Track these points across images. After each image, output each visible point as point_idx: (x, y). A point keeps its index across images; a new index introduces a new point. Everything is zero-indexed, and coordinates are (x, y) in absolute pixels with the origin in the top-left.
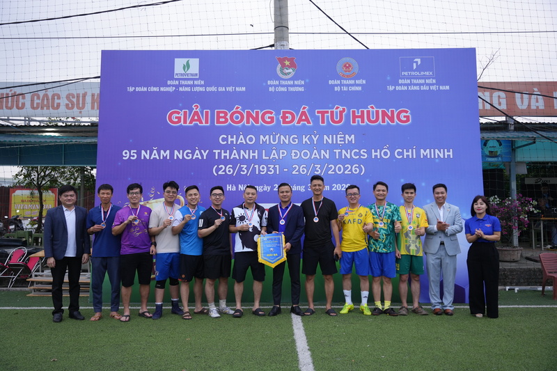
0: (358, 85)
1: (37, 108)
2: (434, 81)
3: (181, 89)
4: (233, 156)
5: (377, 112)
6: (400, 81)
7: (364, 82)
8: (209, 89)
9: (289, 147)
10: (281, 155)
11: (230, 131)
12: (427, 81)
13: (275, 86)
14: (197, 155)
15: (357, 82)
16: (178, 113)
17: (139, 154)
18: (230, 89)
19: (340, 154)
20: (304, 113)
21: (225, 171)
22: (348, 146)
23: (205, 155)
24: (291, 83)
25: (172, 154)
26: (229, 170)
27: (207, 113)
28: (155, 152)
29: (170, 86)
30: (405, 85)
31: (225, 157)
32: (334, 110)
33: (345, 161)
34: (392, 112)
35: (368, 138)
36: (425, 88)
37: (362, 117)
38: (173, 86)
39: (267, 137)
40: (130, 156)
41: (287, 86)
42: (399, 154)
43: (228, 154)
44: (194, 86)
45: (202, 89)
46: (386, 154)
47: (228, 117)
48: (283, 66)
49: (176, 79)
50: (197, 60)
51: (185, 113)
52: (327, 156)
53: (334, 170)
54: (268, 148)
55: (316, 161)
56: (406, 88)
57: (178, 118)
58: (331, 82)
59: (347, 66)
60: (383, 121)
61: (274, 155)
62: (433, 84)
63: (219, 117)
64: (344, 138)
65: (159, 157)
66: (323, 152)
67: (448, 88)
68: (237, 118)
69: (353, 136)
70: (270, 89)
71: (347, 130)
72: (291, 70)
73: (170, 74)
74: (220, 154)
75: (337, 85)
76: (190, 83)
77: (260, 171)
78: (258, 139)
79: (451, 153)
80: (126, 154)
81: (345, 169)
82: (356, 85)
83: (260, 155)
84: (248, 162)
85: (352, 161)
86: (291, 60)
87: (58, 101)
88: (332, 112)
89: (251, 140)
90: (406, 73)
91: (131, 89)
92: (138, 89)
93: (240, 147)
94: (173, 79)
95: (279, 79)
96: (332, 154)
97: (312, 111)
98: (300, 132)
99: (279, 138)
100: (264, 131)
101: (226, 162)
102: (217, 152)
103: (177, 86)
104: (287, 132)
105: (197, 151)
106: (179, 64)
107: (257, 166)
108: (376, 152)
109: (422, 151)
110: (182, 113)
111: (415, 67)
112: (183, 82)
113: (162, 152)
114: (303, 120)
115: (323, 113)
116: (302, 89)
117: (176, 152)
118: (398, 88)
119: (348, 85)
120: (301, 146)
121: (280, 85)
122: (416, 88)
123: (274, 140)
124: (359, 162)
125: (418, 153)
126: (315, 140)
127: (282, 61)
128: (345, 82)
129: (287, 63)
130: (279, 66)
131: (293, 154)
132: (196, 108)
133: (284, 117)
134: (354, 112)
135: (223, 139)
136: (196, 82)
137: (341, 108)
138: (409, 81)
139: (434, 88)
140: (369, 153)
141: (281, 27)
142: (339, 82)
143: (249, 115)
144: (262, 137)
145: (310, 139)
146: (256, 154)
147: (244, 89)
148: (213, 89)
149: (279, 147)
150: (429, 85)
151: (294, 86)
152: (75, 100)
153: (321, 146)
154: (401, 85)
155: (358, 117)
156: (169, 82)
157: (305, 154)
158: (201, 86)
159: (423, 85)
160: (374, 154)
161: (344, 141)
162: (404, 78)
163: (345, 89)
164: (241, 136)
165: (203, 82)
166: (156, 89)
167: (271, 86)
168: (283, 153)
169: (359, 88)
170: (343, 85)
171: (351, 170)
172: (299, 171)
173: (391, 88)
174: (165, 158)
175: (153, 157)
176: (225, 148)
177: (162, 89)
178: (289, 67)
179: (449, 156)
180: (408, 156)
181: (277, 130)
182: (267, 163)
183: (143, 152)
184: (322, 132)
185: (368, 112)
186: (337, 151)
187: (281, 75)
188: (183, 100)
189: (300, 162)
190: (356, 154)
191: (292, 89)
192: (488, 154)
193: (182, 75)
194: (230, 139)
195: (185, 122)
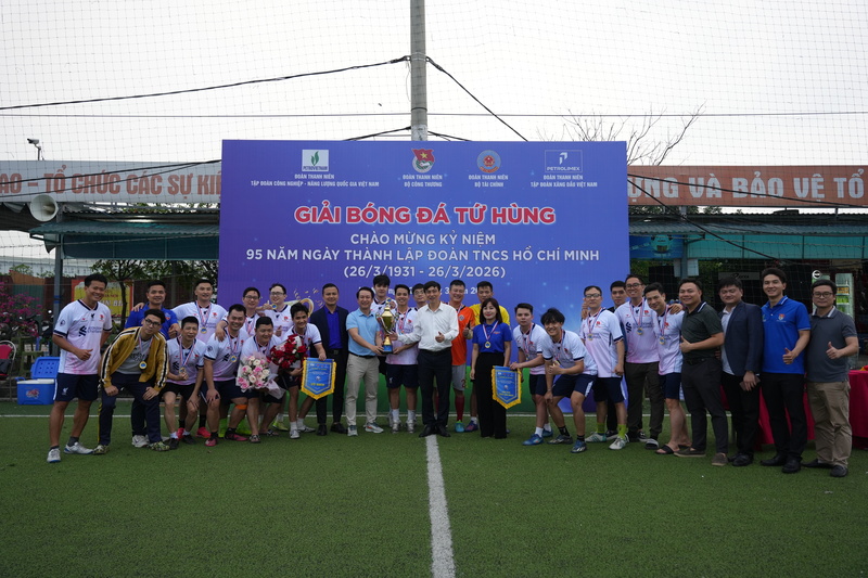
0: (500, 181)
1: (134, 192)
2: (581, 177)
3: (309, 184)
4: (365, 257)
5: (520, 210)
6: (545, 177)
7: (507, 177)
8: (339, 184)
9: (425, 248)
10: (417, 256)
11: (363, 229)
12: (574, 177)
13: (411, 181)
14: (327, 255)
15: (499, 177)
16: (307, 210)
17: (264, 254)
18: (362, 184)
19: (480, 255)
20: (441, 211)
21: (357, 273)
22: (489, 247)
23: (335, 255)
24: (428, 177)
25: (300, 254)
26: (362, 271)
27: (337, 209)
28: (282, 251)
29: (297, 180)
30: (550, 181)
31: (357, 257)
32: (474, 207)
33: (484, 263)
34: (536, 210)
35: (510, 238)
36: (572, 185)
37: (503, 215)
38: (301, 180)
39: (402, 236)
40: (255, 255)
41: (424, 181)
42: (542, 255)
43: (360, 255)
44: (323, 180)
45: (332, 184)
46: (528, 255)
47: (360, 215)
48: (420, 159)
49: (304, 173)
50: (327, 151)
51: (314, 209)
52: (466, 258)
53: (473, 273)
54: (403, 248)
55: (454, 262)
56: (551, 185)
57: (306, 215)
58: (470, 177)
59: (489, 160)
60: (526, 221)
61: (409, 255)
62: (580, 181)
63: (350, 215)
64: (484, 238)
65: (287, 256)
66: (461, 252)
67: (595, 184)
68: (370, 215)
69: (493, 236)
70: (406, 184)
71: (487, 229)
72: (428, 164)
73: (298, 167)
74: (351, 254)
75: (477, 181)
76: (320, 177)
77: (394, 273)
78: (392, 238)
79: (597, 255)
80: (250, 254)
81: (485, 271)
82: (498, 181)
83: (394, 255)
84: (381, 263)
85: (491, 263)
86: (428, 152)
87: (160, 184)
88: (472, 210)
89: (385, 239)
90: (551, 169)
91: (255, 183)
92: (262, 183)
93: (373, 247)
94: (300, 172)
95: (416, 173)
96: (471, 255)
97: (450, 209)
98: (437, 231)
99: (415, 237)
100: (399, 230)
101: (358, 263)
102: (348, 252)
103: (305, 181)
104: (424, 231)
105: (327, 252)
106: (307, 155)
107: (391, 268)
108: (517, 253)
109: (566, 252)
110: (311, 209)
111: (561, 162)
112: (312, 176)
113: (290, 251)
114: (441, 218)
115: (462, 211)
116: (439, 185)
117: (305, 252)
118: (542, 185)
119: (489, 181)
120: (438, 247)
121: (416, 180)
122: (562, 185)
123: (410, 240)
124: (500, 264)
125: (562, 255)
126: (453, 239)
127: (418, 154)
128: (485, 177)
129: (424, 156)
130: (416, 159)
131: (430, 255)
132: (326, 204)
133: (420, 215)
134: (495, 210)
135: (355, 239)
136: (325, 177)
137: (481, 206)
138: (554, 177)
139: (580, 185)
140: (511, 255)
141: (419, 109)
142: (479, 177)
143: (383, 212)
144: (396, 236)
145: (448, 239)
146: (390, 255)
147: (377, 184)
148: (344, 184)
149: (415, 247)
150: (576, 181)
151: (431, 180)
152: (178, 183)
153: (459, 246)
154: (546, 181)
155: (499, 215)
156: (296, 176)
157: (442, 255)
158: (331, 180)
159: (569, 181)
160: (515, 255)
161: (484, 241)
162: (549, 173)
163: (486, 185)
164: (375, 236)
165: (333, 177)
166: (282, 184)
167: (407, 181)
168: (419, 254)
169: (501, 185)
170: (484, 181)
171: (491, 273)
172: (435, 273)
173: (535, 185)
174: (293, 258)
175: (279, 257)
176: (357, 248)
177: (289, 183)
178: (426, 160)
179: (595, 258)
180: (551, 258)
181: (413, 228)
182: (402, 264)
183: (269, 252)
184: (461, 231)
185: (510, 210)
186: (477, 252)
187: (417, 169)
188: (312, 196)
189: (437, 263)
190: (496, 255)
191: (429, 184)
192: (656, 249)
193: (310, 168)
194: (362, 239)
195: (314, 220)
